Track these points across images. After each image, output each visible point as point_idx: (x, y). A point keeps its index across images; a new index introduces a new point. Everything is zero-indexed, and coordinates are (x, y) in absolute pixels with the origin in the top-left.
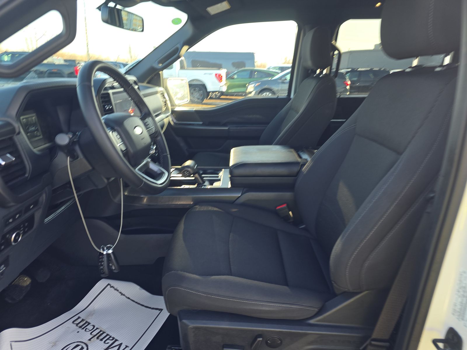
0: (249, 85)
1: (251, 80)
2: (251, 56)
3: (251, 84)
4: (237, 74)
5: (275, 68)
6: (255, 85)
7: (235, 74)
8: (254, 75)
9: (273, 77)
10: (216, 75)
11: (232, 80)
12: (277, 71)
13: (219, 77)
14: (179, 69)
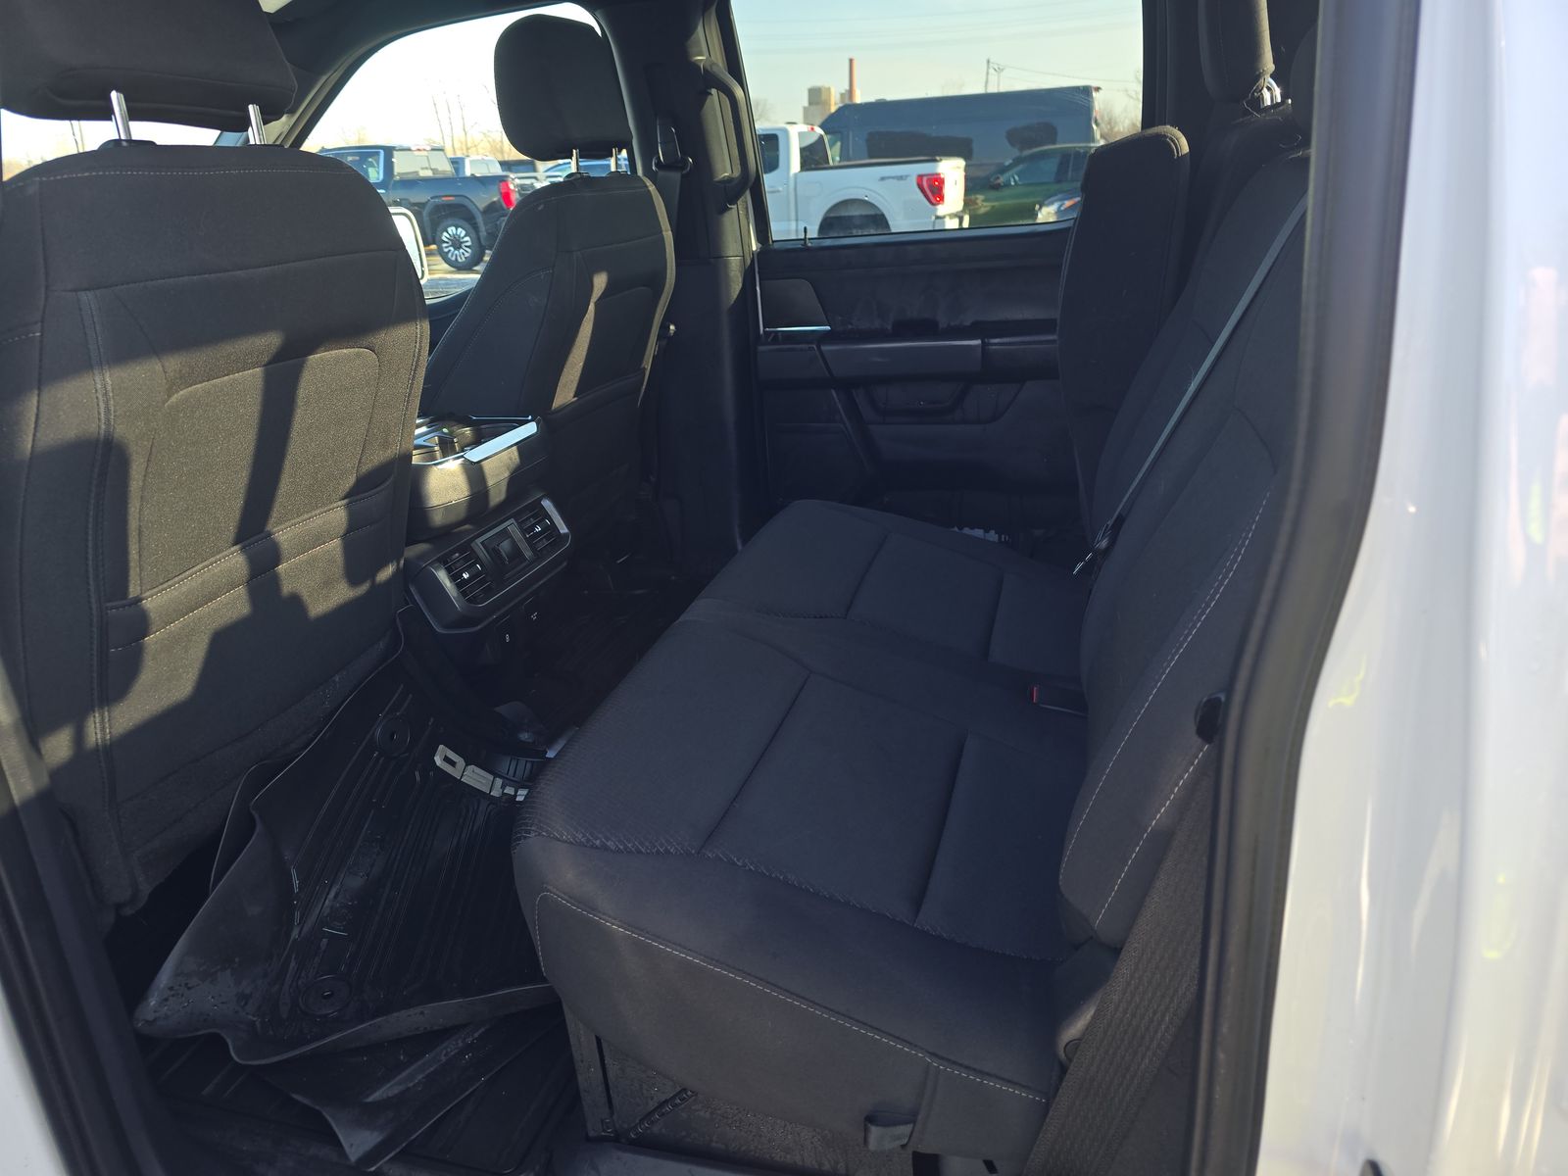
0: (1040, 208)
1: (1063, 187)
2: (1080, 98)
3: (1053, 202)
4: (1012, 171)
6: (1061, 206)
10: (920, 177)
11: (995, 194)
14: (799, 169)
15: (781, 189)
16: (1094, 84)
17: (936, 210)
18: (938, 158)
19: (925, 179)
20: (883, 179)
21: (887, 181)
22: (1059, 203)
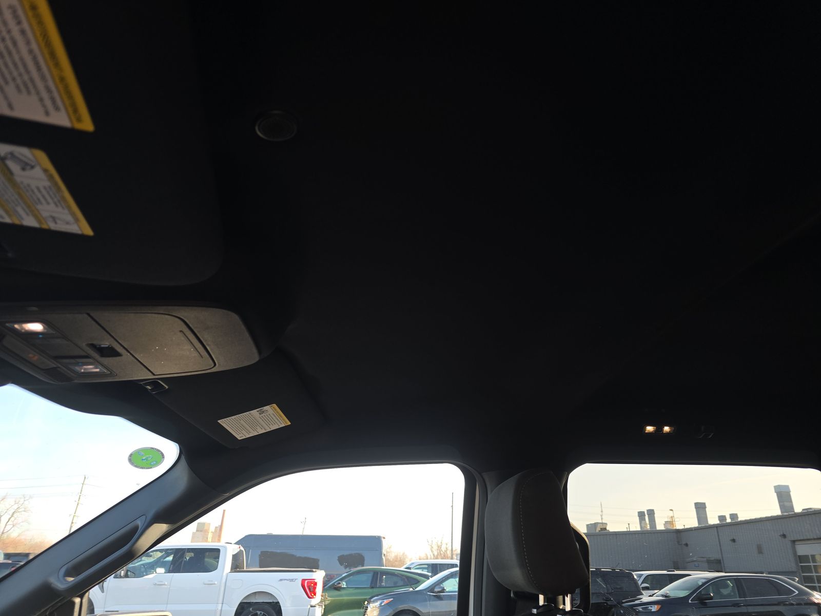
0: (369, 603)
1: (376, 591)
2: (375, 543)
3: (374, 602)
4: (346, 580)
5: (420, 566)
6: (381, 603)
7: (342, 580)
8: (381, 581)
9: (419, 584)
10: (303, 581)
11: (337, 593)
12: (425, 572)
13: (309, 588)
14: (229, 570)
15: (216, 583)
16: (382, 536)
17: (311, 601)
18: (314, 570)
19: (306, 581)
20: (281, 580)
21: (283, 581)
22: (381, 601)
